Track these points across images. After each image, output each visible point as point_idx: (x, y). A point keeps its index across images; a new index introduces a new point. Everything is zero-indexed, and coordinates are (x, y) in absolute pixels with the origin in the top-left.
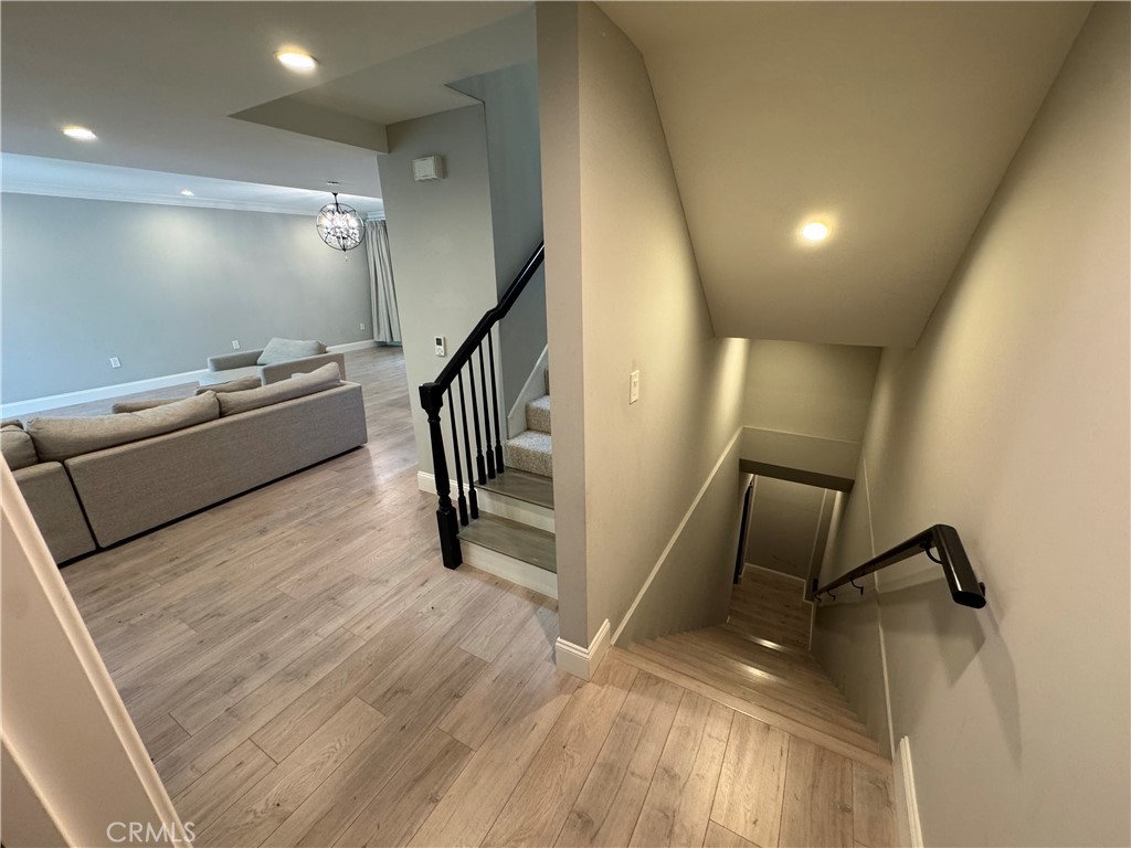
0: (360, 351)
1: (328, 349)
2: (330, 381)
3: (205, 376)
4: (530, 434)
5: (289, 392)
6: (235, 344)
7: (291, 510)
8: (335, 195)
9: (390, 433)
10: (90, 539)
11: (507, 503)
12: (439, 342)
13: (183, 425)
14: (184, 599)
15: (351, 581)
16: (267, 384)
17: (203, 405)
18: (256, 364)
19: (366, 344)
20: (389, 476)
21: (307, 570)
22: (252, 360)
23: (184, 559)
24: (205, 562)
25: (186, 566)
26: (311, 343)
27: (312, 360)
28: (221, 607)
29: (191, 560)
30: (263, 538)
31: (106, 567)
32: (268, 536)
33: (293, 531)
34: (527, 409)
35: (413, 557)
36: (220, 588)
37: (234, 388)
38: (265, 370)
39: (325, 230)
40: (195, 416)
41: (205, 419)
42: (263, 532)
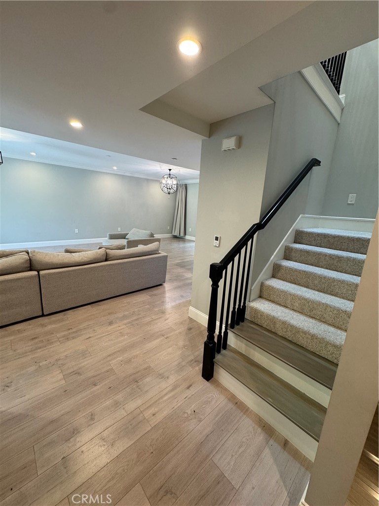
0: (166, 238)
1: (154, 235)
2: (154, 251)
3: (105, 241)
4: (263, 301)
5: (137, 253)
6: (119, 229)
7: (126, 313)
8: (170, 170)
9: (176, 280)
10: (41, 309)
11: (246, 345)
12: (217, 239)
13: (89, 263)
14: (66, 356)
15: (148, 370)
16: (128, 248)
17: (100, 254)
18: (125, 238)
19: (169, 235)
20: (173, 304)
21: (127, 355)
22: (123, 237)
23: (74, 330)
24: (82, 335)
25: (73, 335)
26: (148, 232)
27: (147, 240)
28: (80, 368)
29: (76, 332)
30: (110, 328)
31: (43, 325)
32: (112, 327)
33: (124, 326)
34: (262, 285)
35: (184, 363)
36: (84, 354)
37: (114, 248)
38: (128, 241)
39: (163, 185)
40: (95, 259)
41: (99, 261)
42: (111, 323)
